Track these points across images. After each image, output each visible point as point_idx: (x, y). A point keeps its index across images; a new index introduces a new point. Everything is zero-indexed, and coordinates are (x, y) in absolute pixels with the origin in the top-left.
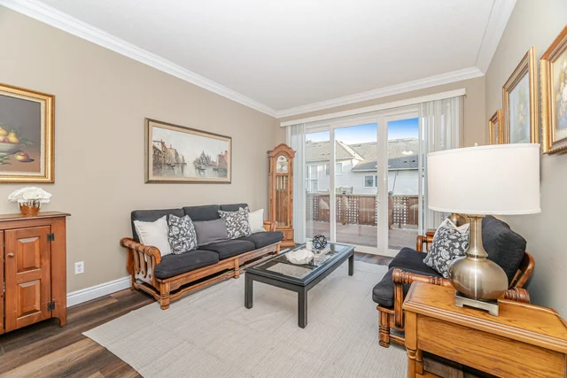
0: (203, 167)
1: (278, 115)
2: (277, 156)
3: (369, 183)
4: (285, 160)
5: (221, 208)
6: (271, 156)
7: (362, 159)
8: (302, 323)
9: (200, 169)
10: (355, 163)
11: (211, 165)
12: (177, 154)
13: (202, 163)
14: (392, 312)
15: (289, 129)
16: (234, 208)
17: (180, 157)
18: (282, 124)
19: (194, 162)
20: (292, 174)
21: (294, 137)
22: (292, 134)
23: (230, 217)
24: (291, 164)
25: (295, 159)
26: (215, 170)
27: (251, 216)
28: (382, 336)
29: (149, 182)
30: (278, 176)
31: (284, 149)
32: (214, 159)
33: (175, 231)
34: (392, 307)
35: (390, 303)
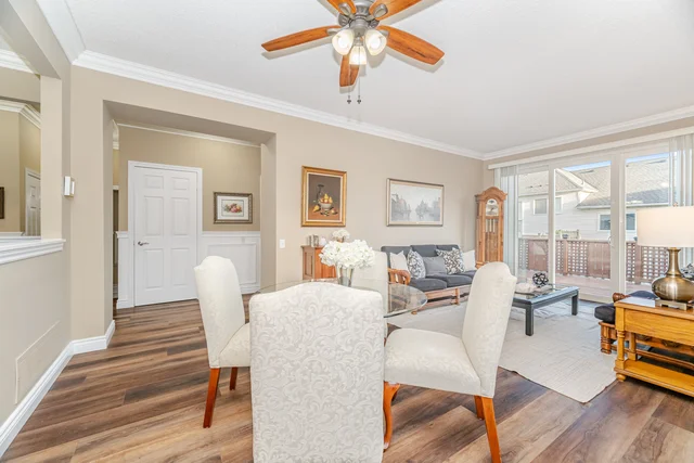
0: (422, 213)
1: (487, 157)
2: (487, 199)
3: (606, 224)
4: (495, 203)
5: (438, 247)
6: (480, 199)
7: (594, 191)
8: (529, 332)
9: (421, 216)
10: (583, 197)
11: (428, 211)
12: (405, 203)
13: (422, 209)
14: (612, 326)
15: (499, 171)
16: (448, 248)
17: (407, 206)
18: (490, 167)
19: (417, 209)
20: (502, 217)
21: (505, 179)
22: (502, 176)
23: (447, 255)
24: (502, 208)
25: (506, 203)
26: (431, 215)
27: (464, 255)
28: (603, 345)
29: (389, 226)
30: (488, 218)
31: (494, 192)
32: (430, 205)
33: (413, 262)
34: (613, 323)
35: (610, 319)
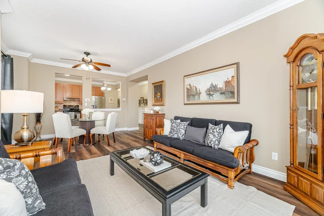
0: (212, 93)
9: (210, 95)
11: (218, 91)
12: (196, 88)
17: (198, 90)
19: (206, 91)
26: (221, 93)
29: (185, 104)
32: (221, 85)
